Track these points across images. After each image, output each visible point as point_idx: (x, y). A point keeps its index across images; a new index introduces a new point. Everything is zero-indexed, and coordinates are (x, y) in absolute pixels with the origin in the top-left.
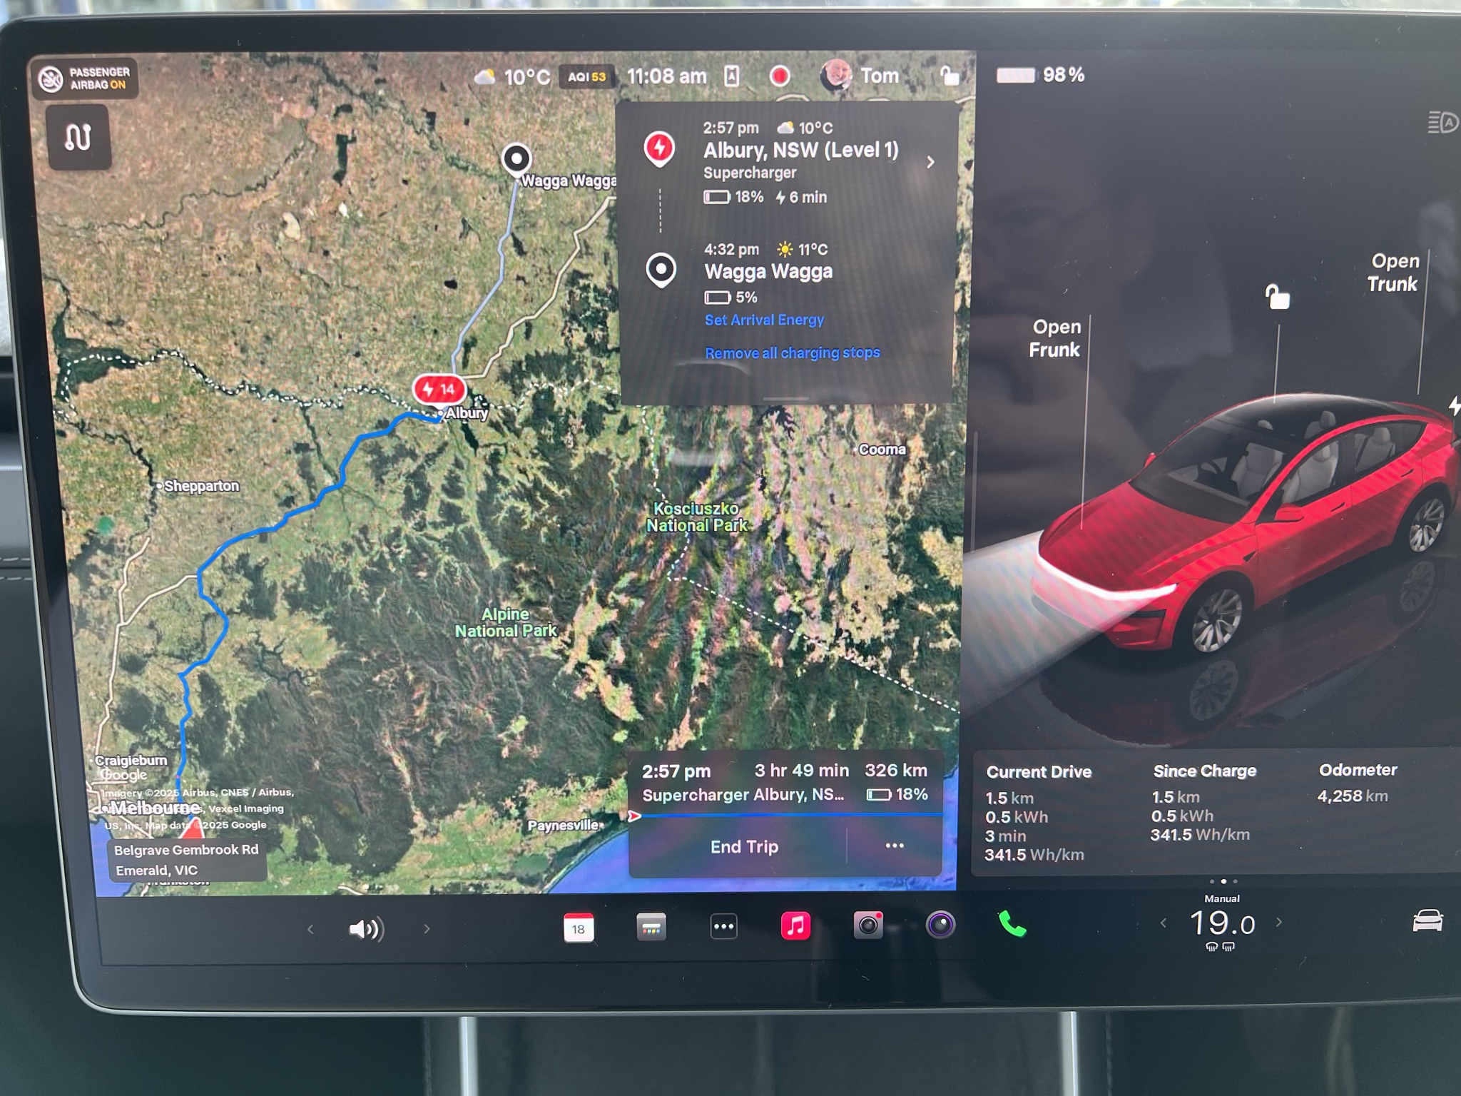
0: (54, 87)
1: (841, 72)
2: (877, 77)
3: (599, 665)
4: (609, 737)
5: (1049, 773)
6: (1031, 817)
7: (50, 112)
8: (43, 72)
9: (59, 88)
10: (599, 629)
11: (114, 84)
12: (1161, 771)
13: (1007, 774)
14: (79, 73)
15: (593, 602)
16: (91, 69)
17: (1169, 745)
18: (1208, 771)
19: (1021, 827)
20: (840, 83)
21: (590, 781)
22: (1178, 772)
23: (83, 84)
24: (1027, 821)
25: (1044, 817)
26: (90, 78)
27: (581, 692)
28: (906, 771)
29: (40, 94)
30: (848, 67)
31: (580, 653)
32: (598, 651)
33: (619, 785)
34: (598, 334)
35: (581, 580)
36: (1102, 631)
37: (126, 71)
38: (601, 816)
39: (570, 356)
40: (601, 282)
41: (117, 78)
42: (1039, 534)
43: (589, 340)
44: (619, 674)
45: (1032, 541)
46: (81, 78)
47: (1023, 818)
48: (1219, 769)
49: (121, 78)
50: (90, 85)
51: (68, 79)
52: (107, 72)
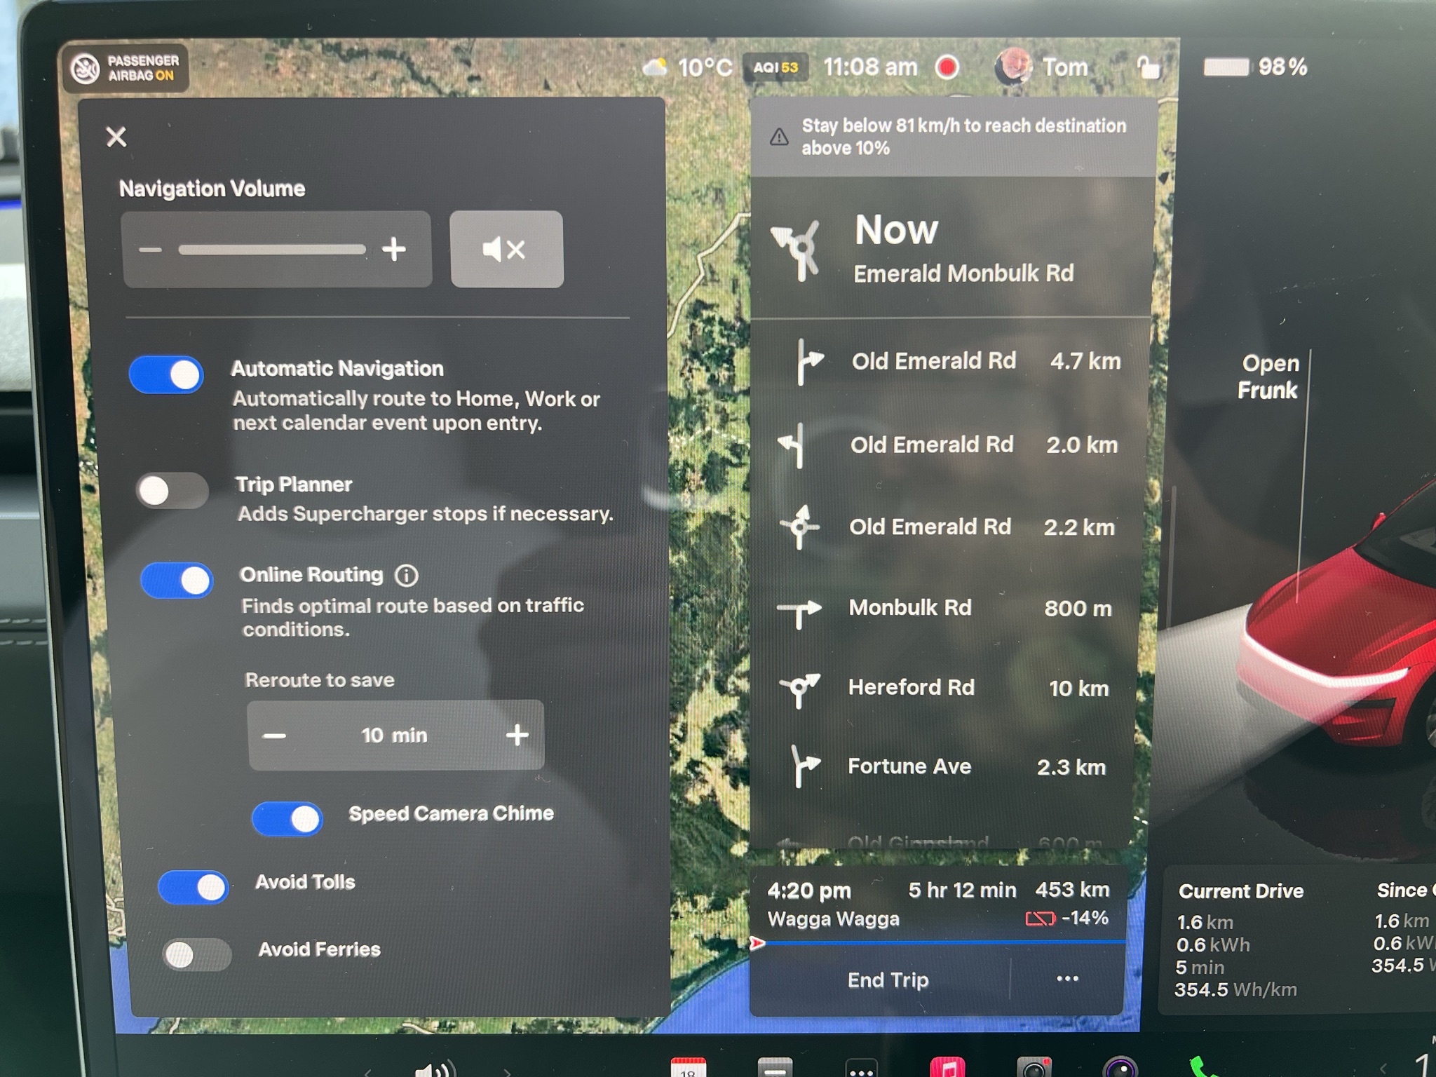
0: (89, 78)
1: (1020, 63)
2: (1062, 69)
3: (716, 764)
4: (726, 849)
5: (1253, 892)
6: (1229, 945)
7: (83, 107)
8: (76, 60)
9: (94, 78)
10: (717, 722)
11: (160, 75)
12: (1386, 890)
13: (1204, 893)
14: (118, 61)
15: (710, 688)
16: (134, 57)
17: (1395, 859)
19: (1219, 957)
20: (1018, 75)
21: (703, 901)
22: (1406, 892)
23: (123, 75)
24: (1225, 950)
25: (1245, 944)
26: (131, 67)
27: (693, 796)
28: (1084, 891)
29: (73, 86)
30: (1028, 57)
31: (693, 749)
32: (714, 747)
33: (738, 907)
34: (723, 374)
35: (694, 662)
36: (1320, 723)
37: (175, 59)
38: (715, 943)
39: (690, 400)
40: (728, 314)
41: (163, 68)
42: (1248, 608)
43: (713, 380)
44: (737, 775)
45: (1238, 618)
46: (120, 68)
47: (1220, 946)
49: (169, 68)
50: (132, 76)
51: (105, 69)
52: (151, 60)
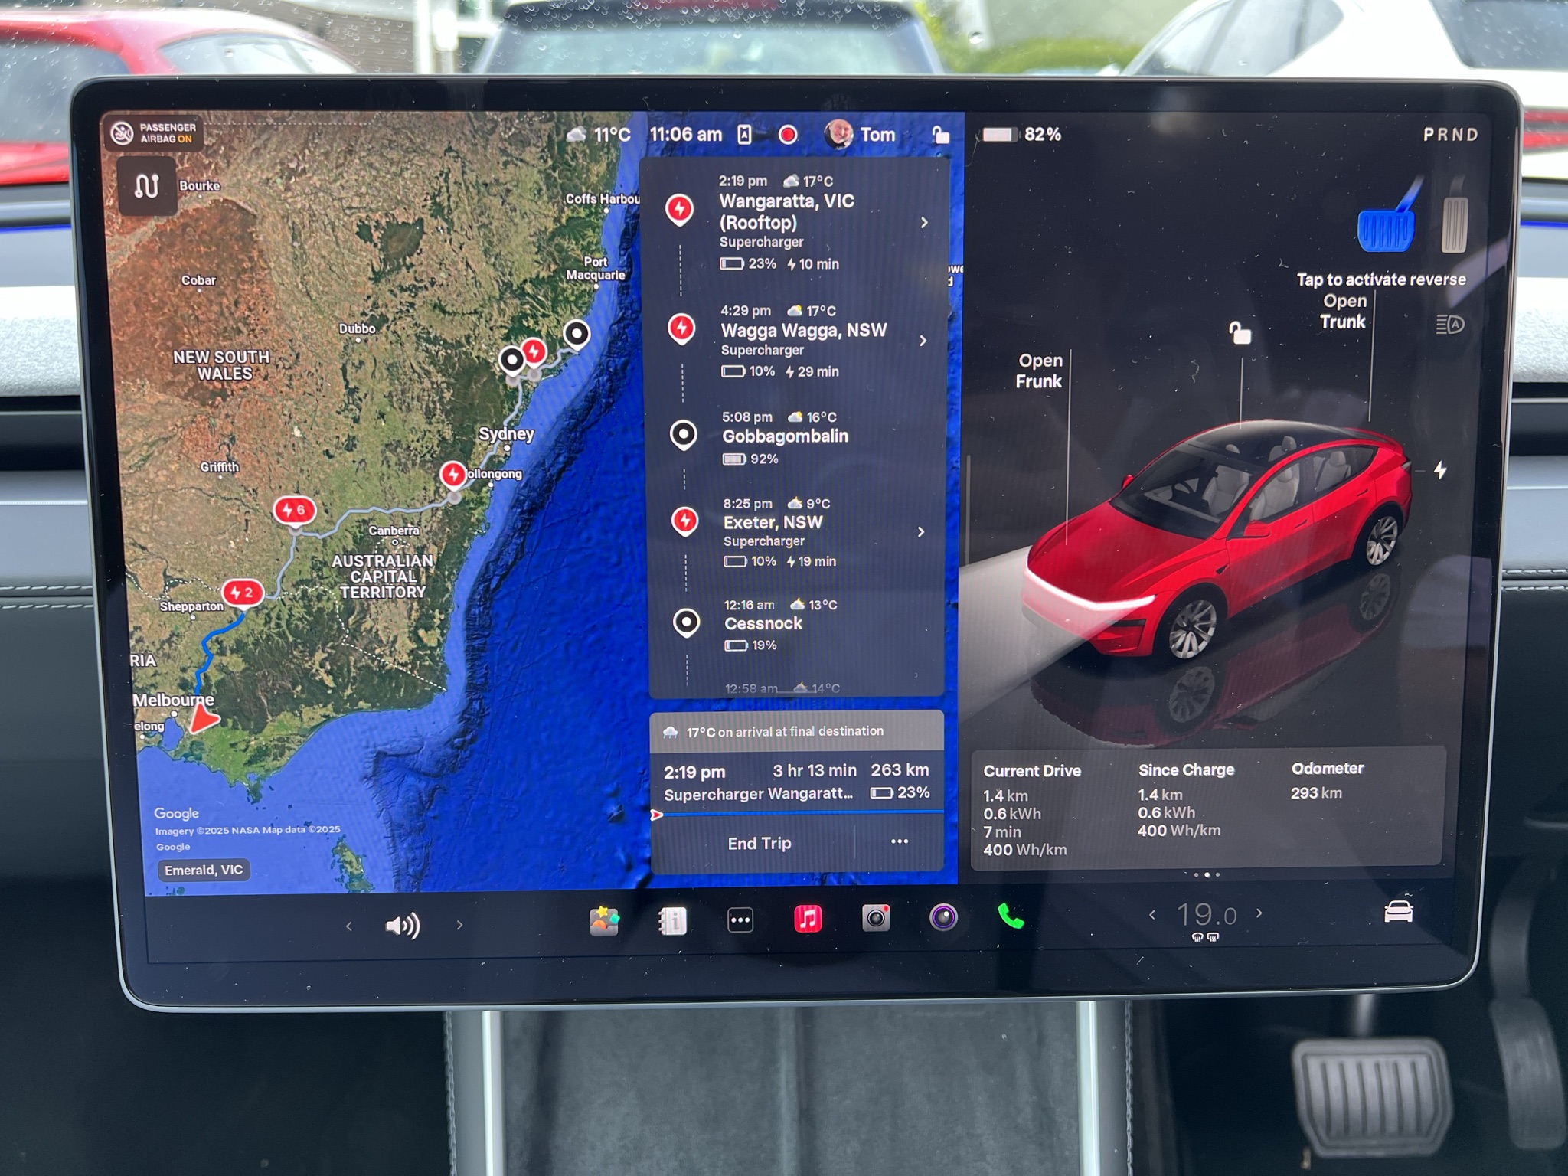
0: (125, 140)
1: (843, 132)
2: (875, 136)
5: (1041, 772)
6: (1025, 814)
7: (120, 163)
8: (115, 126)
9: (129, 141)
11: (181, 139)
12: (1146, 770)
13: (1003, 773)
14: (149, 127)
16: (160, 125)
17: (1152, 745)
18: (1189, 770)
19: (1017, 823)
20: (842, 141)
22: (1162, 771)
23: (152, 138)
24: (1022, 818)
25: (1037, 813)
26: (159, 132)
28: (909, 771)
29: (113, 147)
30: (849, 126)
36: (1087, 639)
37: (193, 127)
41: (184, 133)
42: (1028, 549)
45: (1022, 556)
46: (150, 132)
47: (1018, 815)
48: (1200, 768)
49: (188, 133)
50: (159, 139)
51: (138, 133)
52: (174, 127)
